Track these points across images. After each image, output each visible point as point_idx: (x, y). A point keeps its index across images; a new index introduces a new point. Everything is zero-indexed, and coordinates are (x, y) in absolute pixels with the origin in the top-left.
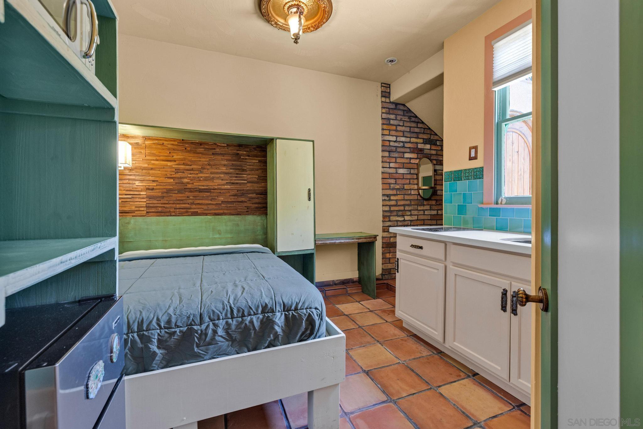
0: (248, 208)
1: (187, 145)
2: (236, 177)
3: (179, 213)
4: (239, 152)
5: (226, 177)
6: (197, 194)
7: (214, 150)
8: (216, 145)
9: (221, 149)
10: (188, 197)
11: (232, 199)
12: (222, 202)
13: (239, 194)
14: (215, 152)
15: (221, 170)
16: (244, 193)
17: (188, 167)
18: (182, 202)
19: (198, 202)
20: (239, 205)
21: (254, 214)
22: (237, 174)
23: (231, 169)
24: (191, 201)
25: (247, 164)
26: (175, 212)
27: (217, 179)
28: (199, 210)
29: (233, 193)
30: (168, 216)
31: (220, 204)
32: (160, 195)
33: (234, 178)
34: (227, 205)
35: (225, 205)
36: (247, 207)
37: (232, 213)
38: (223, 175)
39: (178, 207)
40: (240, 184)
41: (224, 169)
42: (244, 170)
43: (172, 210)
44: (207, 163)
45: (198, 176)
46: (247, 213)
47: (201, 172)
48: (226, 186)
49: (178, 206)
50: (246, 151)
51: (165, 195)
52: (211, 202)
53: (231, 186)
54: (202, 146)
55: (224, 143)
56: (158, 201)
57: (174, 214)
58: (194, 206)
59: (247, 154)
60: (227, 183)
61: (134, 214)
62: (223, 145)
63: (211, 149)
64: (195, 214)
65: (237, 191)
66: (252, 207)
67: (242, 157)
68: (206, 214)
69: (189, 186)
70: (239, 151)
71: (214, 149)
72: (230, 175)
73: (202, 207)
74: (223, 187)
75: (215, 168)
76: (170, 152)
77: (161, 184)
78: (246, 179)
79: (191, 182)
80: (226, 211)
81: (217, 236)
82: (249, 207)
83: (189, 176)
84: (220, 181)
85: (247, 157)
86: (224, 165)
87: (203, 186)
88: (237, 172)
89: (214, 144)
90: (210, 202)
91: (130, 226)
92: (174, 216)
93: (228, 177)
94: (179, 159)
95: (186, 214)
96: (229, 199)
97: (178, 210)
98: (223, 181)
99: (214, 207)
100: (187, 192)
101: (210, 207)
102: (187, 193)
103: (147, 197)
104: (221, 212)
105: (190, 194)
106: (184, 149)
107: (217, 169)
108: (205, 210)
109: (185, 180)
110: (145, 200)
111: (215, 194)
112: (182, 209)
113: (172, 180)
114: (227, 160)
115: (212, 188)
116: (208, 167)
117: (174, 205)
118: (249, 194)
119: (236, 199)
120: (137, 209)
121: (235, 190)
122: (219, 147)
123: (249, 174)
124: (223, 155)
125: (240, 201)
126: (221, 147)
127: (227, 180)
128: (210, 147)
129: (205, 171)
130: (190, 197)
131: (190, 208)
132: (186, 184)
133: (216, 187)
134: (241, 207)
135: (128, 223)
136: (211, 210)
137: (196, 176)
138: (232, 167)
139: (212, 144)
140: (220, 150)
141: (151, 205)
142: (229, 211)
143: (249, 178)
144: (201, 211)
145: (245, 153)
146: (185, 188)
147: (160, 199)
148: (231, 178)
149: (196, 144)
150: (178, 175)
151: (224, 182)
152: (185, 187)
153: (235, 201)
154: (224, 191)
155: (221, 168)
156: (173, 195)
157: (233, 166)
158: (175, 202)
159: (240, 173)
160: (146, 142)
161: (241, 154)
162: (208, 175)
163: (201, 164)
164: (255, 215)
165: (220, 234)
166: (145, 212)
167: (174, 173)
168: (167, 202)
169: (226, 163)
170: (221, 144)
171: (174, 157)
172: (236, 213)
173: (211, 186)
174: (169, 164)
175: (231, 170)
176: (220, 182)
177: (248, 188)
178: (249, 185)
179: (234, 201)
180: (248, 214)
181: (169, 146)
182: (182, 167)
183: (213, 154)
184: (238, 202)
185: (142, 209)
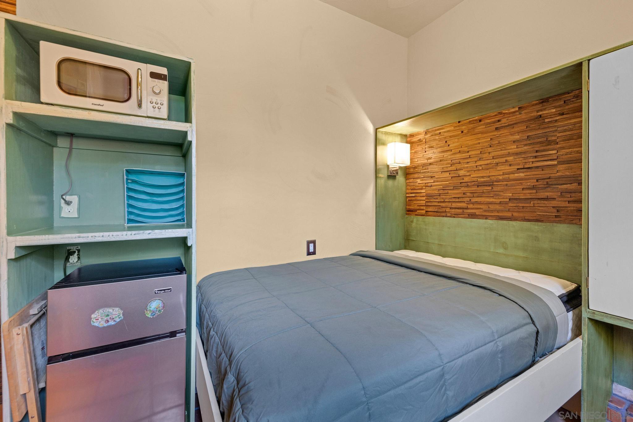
0: (558, 211)
1: (464, 127)
2: (536, 157)
3: (454, 214)
4: (541, 113)
5: (518, 159)
6: (474, 189)
7: (498, 123)
8: (501, 114)
9: (510, 118)
10: (464, 194)
11: (528, 194)
12: (509, 199)
13: (540, 186)
14: (499, 126)
15: (508, 151)
16: (550, 183)
17: (464, 155)
18: (457, 200)
19: (476, 201)
20: (541, 205)
21: (574, 222)
22: (537, 151)
23: (526, 145)
24: (468, 198)
25: (558, 129)
26: (451, 213)
27: (502, 165)
28: (477, 211)
29: (529, 184)
30: (443, 216)
31: (506, 203)
32: (437, 193)
33: (531, 160)
34: (517, 205)
35: (515, 205)
36: (558, 208)
37: (526, 218)
38: (512, 158)
39: (453, 207)
40: (542, 168)
41: (513, 148)
42: (549, 143)
43: (448, 210)
44: (487, 144)
45: (476, 164)
46: (557, 219)
47: (480, 159)
48: (516, 175)
49: (454, 205)
50: (555, 107)
51: (441, 192)
52: (494, 200)
53: (525, 174)
54: (482, 122)
55: (514, 108)
56: (435, 199)
57: (449, 215)
58: (471, 206)
59: (558, 112)
60: (518, 169)
61: (416, 213)
62: (513, 110)
63: (494, 122)
64: (473, 216)
65: (537, 181)
66: (569, 208)
67: (546, 120)
68: (486, 217)
69: (466, 179)
70: (541, 110)
71: (499, 121)
72: (523, 156)
73: (481, 207)
74: (512, 176)
75: (500, 150)
76: (446, 142)
77: (438, 179)
78: (556, 158)
79: (468, 174)
80: (515, 214)
81: (501, 251)
82: (562, 208)
83: (466, 166)
84: (508, 167)
85: (558, 118)
86: (514, 142)
87: (483, 177)
88: (537, 149)
89: (499, 113)
90: (492, 200)
91: (414, 225)
92: (449, 217)
93: (521, 159)
94: (455, 146)
95: (462, 216)
96: (522, 195)
97: (453, 210)
98: (512, 167)
99: (497, 207)
100: (463, 187)
101: (492, 207)
102: (463, 189)
103: (426, 195)
104: (509, 214)
105: (466, 189)
106: (461, 132)
107: (502, 150)
108: (485, 211)
109: (462, 173)
110: (424, 198)
111: (499, 188)
112: (458, 208)
113: (447, 175)
114: (519, 133)
115: (495, 179)
116: (490, 150)
117: (450, 204)
118: (562, 184)
119: (534, 194)
120: (418, 208)
121: (533, 179)
122: (506, 116)
123: (563, 148)
124: (511, 125)
125: (542, 197)
126: (509, 115)
127: (519, 164)
128: (493, 120)
129: (484, 156)
130: (467, 194)
131: (467, 208)
132: (462, 177)
133: (501, 178)
134: (545, 209)
135: (412, 222)
136: (492, 211)
137: (473, 165)
138: (529, 142)
139: (495, 115)
140: (507, 120)
141: (429, 204)
142: (521, 215)
143: (563, 155)
144: (480, 212)
145: (554, 110)
146: (461, 183)
147: (437, 197)
148: (526, 161)
149: (475, 122)
150: (453, 168)
151: (515, 168)
152: (462, 181)
153: (533, 197)
154: (512, 182)
155: (509, 148)
156: (449, 192)
157: (529, 140)
158: (451, 200)
159: (542, 148)
160: (426, 137)
161: (545, 115)
162: (489, 162)
163: (480, 148)
164: (576, 224)
165: (506, 249)
166: (424, 212)
167: (450, 165)
168: (443, 200)
169: (517, 137)
170: (509, 110)
171: (450, 146)
172: (535, 218)
173: (493, 177)
174: (446, 155)
175: (525, 148)
176: (506, 168)
177: (558, 174)
178: (561, 167)
179: (530, 197)
180: (560, 222)
181: (445, 134)
182: (458, 156)
183: (497, 129)
184: (539, 199)
185: (422, 208)
